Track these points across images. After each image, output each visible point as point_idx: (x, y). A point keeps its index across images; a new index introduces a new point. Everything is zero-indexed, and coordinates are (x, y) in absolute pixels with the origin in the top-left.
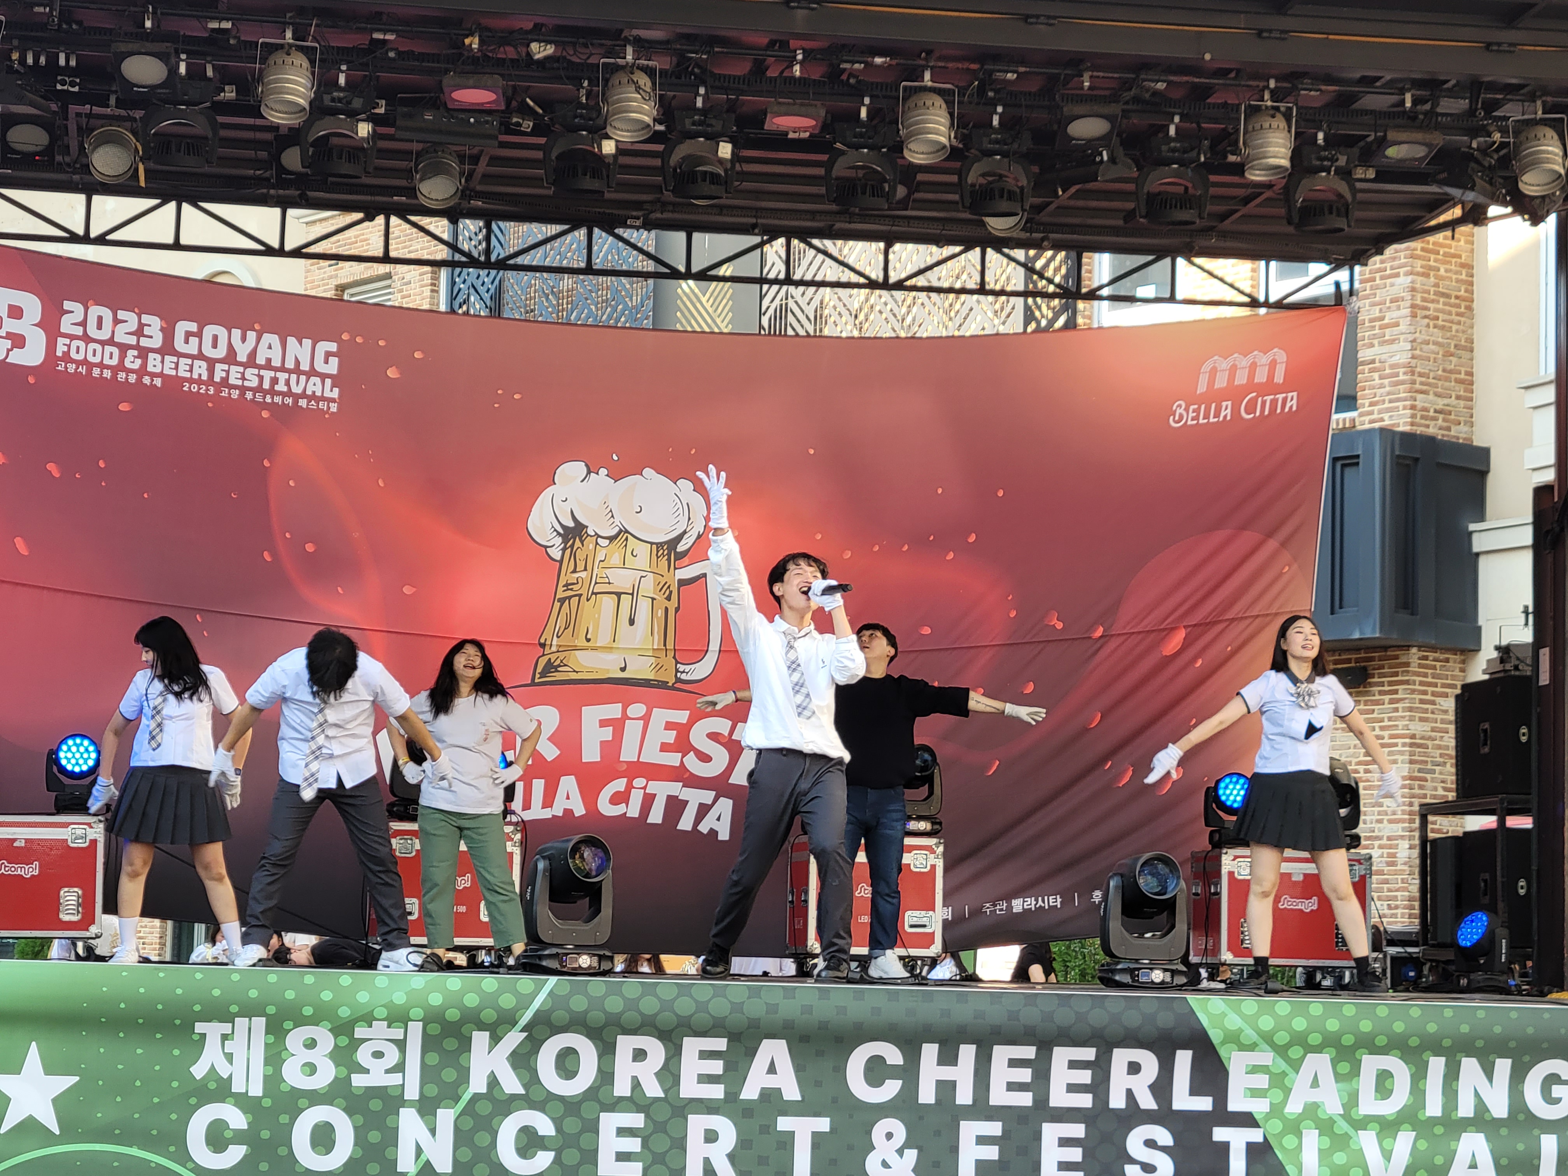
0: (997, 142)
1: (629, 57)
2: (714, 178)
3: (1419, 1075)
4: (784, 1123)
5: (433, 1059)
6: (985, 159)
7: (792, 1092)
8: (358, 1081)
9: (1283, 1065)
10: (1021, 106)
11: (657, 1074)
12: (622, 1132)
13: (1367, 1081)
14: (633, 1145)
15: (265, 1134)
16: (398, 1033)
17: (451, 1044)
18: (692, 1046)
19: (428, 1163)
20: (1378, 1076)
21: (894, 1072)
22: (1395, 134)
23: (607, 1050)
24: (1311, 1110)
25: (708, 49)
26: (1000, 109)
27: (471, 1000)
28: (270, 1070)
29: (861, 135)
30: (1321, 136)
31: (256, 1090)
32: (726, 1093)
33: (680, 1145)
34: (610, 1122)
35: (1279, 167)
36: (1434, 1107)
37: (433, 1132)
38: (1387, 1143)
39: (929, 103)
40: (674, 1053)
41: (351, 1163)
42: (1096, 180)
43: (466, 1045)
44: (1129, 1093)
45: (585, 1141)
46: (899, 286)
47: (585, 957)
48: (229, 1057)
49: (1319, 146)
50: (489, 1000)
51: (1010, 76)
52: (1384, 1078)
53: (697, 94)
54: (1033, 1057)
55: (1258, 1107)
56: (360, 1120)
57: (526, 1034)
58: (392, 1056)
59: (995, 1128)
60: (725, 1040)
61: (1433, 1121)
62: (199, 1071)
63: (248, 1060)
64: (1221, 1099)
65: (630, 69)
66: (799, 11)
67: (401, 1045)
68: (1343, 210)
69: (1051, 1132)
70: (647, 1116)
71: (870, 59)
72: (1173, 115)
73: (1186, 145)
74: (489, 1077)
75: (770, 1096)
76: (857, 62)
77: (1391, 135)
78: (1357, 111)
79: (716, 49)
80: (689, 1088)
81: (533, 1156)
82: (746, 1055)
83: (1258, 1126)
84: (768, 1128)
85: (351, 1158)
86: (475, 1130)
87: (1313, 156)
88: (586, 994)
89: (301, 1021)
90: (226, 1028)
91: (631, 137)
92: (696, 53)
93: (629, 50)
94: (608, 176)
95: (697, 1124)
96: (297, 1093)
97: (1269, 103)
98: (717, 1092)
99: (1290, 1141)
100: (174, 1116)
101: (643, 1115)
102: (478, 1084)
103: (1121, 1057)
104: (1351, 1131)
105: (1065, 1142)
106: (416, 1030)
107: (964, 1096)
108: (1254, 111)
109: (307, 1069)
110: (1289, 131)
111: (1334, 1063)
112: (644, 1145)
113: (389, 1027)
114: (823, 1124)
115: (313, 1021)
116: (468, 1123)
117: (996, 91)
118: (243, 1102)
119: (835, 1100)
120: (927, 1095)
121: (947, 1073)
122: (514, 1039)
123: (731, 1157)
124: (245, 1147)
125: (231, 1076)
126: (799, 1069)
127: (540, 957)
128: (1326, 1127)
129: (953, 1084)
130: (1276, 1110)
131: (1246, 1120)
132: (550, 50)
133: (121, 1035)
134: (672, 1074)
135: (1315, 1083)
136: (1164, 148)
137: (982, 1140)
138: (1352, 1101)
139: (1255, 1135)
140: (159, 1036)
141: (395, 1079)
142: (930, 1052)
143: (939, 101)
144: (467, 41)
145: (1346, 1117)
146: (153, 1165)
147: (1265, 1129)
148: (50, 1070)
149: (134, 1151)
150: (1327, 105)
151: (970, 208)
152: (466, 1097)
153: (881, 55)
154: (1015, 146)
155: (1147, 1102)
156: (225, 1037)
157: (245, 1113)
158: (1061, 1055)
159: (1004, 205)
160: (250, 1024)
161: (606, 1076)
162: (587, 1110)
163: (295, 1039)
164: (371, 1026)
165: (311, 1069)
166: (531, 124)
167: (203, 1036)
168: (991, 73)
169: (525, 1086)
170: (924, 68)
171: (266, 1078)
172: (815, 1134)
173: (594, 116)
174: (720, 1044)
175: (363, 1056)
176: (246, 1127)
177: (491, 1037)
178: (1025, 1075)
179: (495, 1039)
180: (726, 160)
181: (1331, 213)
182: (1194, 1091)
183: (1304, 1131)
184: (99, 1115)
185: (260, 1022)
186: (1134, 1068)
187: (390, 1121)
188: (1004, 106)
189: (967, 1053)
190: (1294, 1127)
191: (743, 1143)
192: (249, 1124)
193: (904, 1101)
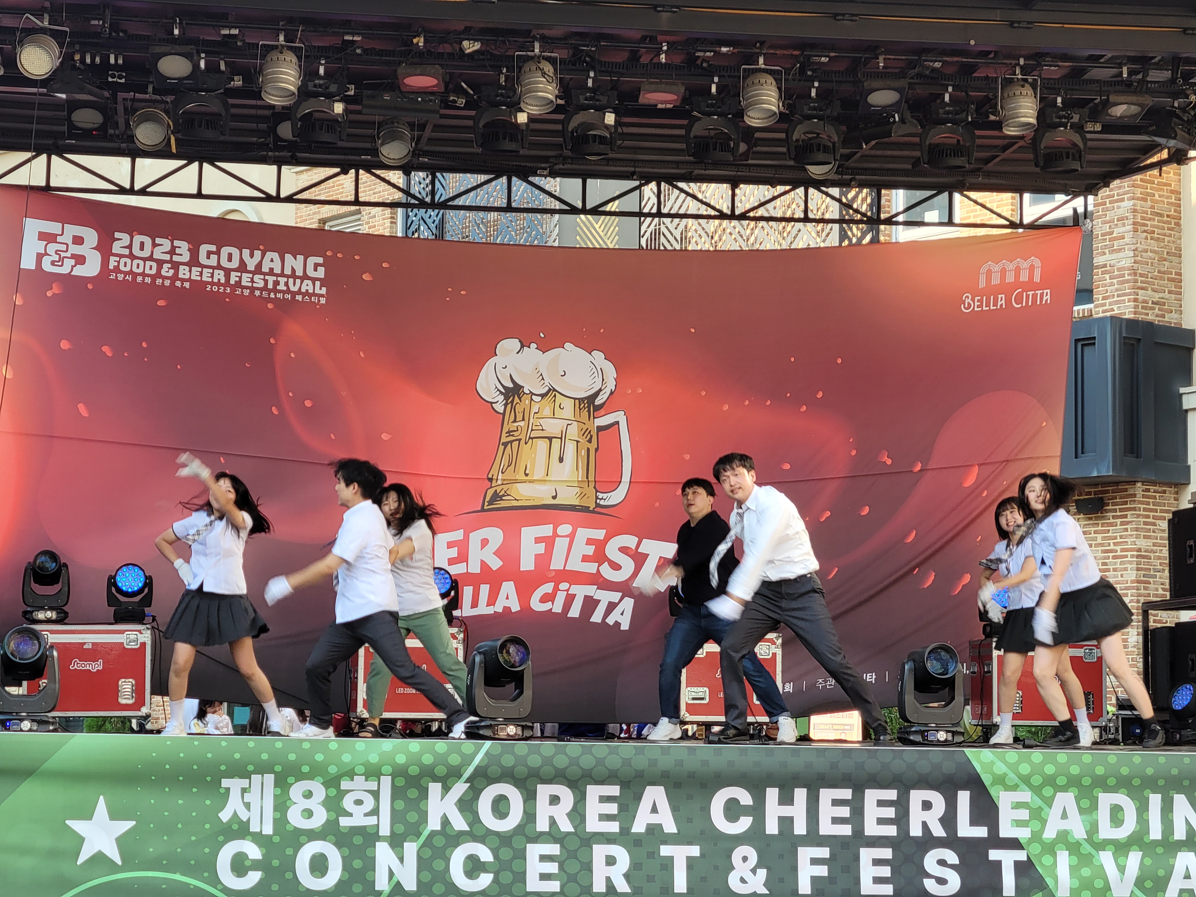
0: (814, 109)
1: (537, 50)
2: (602, 140)
3: (1143, 809)
4: (665, 850)
5: (400, 805)
6: (806, 122)
7: (670, 827)
8: (344, 822)
9: (1039, 802)
10: (832, 81)
11: (569, 815)
12: (543, 858)
13: (1103, 815)
14: (553, 868)
15: (276, 863)
16: (373, 786)
17: (413, 793)
18: (593, 792)
19: (398, 884)
20: (1111, 809)
21: (746, 811)
22: (1116, 97)
23: (530, 797)
24: (1063, 837)
25: (596, 43)
26: (816, 84)
27: (428, 759)
28: (278, 815)
29: (712, 105)
30: (1059, 100)
31: (268, 830)
32: (621, 828)
33: (588, 867)
34: (534, 851)
35: (1029, 124)
36: (1156, 833)
37: (401, 860)
38: (1121, 860)
39: (763, 81)
40: (580, 799)
41: (340, 882)
42: (891, 136)
43: (424, 793)
44: (925, 825)
45: (516, 865)
46: (743, 217)
47: (512, 727)
48: (248, 806)
49: (1058, 107)
50: (441, 759)
51: (823, 59)
52: (1116, 812)
53: (589, 77)
54: (850, 798)
55: (1023, 834)
56: (347, 851)
57: (469, 784)
58: (369, 803)
59: (824, 852)
60: (619, 787)
61: (1155, 843)
62: (225, 816)
63: (262, 807)
64: (994, 828)
65: (537, 59)
66: (664, 14)
67: (376, 794)
68: (1077, 155)
69: (866, 855)
70: (562, 846)
71: (718, 49)
72: (948, 85)
73: (958, 108)
74: (442, 818)
75: (654, 830)
76: (708, 51)
77: (1112, 98)
78: (1087, 80)
79: (602, 43)
80: (593, 825)
81: (477, 877)
82: (634, 799)
83: (1023, 849)
84: (654, 854)
85: (340, 880)
86: (432, 858)
87: (1054, 115)
88: (513, 754)
89: (301, 777)
90: (245, 783)
91: (540, 110)
92: (587, 46)
93: (537, 45)
94: (522, 140)
95: (600, 851)
96: (299, 832)
97: (1020, 77)
98: (614, 827)
99: (1047, 860)
100: (207, 850)
101: (559, 845)
102: (434, 824)
103: (917, 797)
104: (1093, 852)
105: (877, 862)
106: (386, 782)
107: (800, 828)
108: (1008, 82)
109: (306, 814)
110: (1035, 97)
111: (1078, 800)
112: (561, 868)
113: (366, 780)
114: (695, 851)
115: (310, 776)
116: (428, 853)
117: (813, 71)
118: (259, 839)
119: (702, 832)
120: (772, 828)
121: (786, 811)
122: (460, 788)
123: (627, 876)
124: (260, 873)
125: (249, 819)
126: (675, 809)
127: (478, 728)
128: (1074, 848)
129: (791, 819)
130: (1036, 837)
131: (1014, 844)
132: (477, 46)
133: (167, 789)
134: (580, 814)
135: (1064, 816)
136: (941, 111)
137: (815, 861)
138: (1093, 829)
139: (1021, 856)
140: (195, 790)
141: (372, 821)
142: (772, 794)
143: (770, 80)
144: (415, 41)
145: (1090, 840)
146: (192, 887)
147: (1028, 850)
148: (114, 816)
149: (178, 877)
150: (1064, 77)
151: (794, 159)
152: (426, 833)
153: (726, 46)
154: (828, 112)
155: (938, 831)
156: (244, 791)
157: (260, 846)
158: (872, 796)
159: (821, 157)
160: (263, 779)
161: (530, 816)
162: (517, 842)
163: (296, 791)
164: (352, 780)
165: (309, 813)
166: (464, 101)
167: (228, 790)
168: (810, 56)
169: (469, 825)
170: (759, 55)
171: (275, 821)
172: (688, 858)
173: (511, 95)
174: (614, 790)
175: (348, 803)
176: (261, 858)
177: (443, 787)
178: (845, 812)
179: (446, 789)
180: (611, 126)
181: (1068, 158)
182: (974, 822)
183: (1058, 852)
184: (151, 850)
185: (270, 778)
186: (927, 805)
187: (368, 852)
188: (819, 82)
189: (801, 794)
190: (1050, 849)
191: (635, 866)
192: (263, 855)
193: (755, 833)
